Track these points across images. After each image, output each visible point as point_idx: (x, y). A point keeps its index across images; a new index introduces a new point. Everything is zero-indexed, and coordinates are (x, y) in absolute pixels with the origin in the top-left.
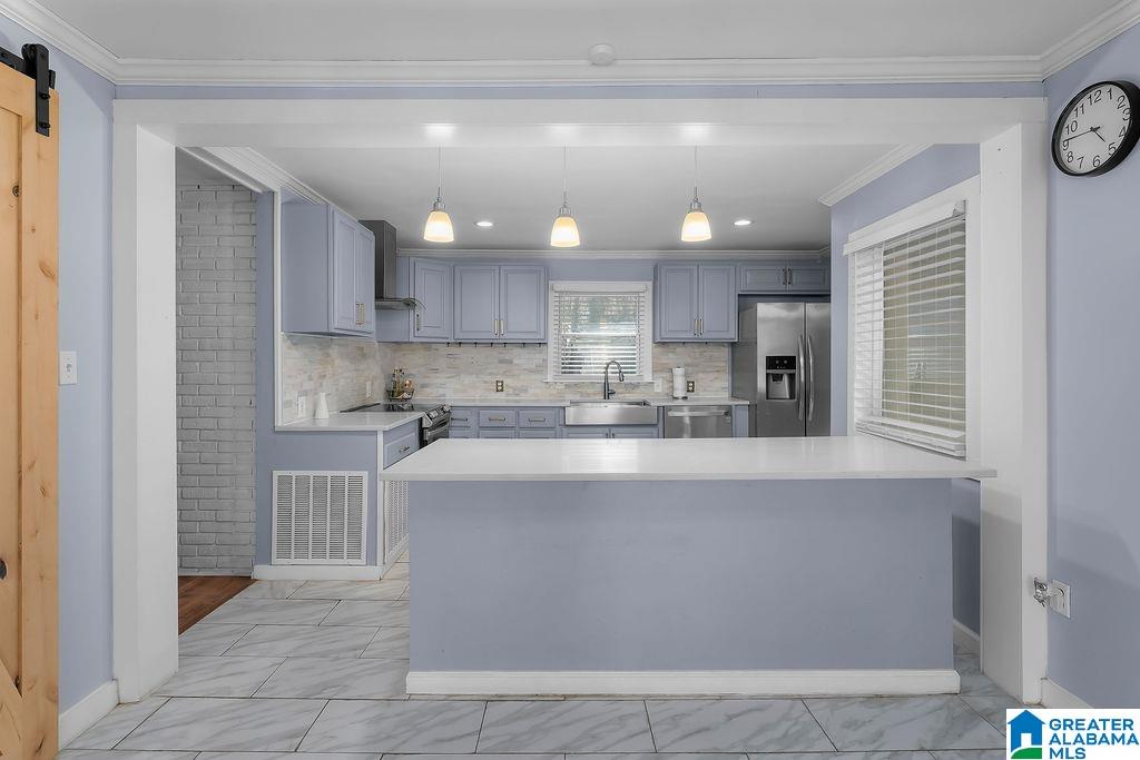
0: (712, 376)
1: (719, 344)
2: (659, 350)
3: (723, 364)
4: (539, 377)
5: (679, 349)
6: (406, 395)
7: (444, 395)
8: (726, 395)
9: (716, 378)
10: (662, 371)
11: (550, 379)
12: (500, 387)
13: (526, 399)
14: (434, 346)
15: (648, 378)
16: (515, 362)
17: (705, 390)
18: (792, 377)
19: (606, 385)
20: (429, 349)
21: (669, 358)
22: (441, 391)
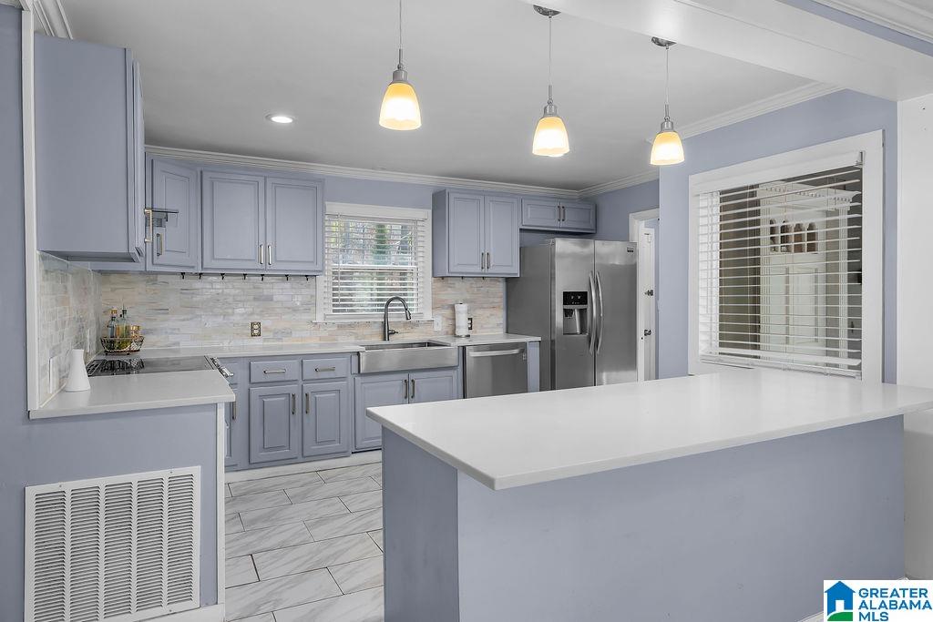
0: (488, 313)
1: (495, 278)
2: (439, 284)
3: (498, 300)
4: (306, 317)
5: (458, 284)
6: (134, 346)
7: (178, 344)
8: (501, 331)
9: (491, 315)
10: (442, 307)
11: (319, 319)
12: (255, 331)
13: (291, 345)
14: (160, 278)
15: (428, 316)
16: (275, 298)
17: (482, 327)
18: (582, 312)
19: (385, 324)
20: (154, 282)
21: (449, 295)
22: (172, 339)
